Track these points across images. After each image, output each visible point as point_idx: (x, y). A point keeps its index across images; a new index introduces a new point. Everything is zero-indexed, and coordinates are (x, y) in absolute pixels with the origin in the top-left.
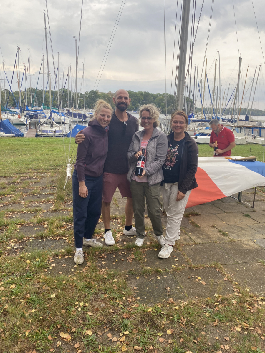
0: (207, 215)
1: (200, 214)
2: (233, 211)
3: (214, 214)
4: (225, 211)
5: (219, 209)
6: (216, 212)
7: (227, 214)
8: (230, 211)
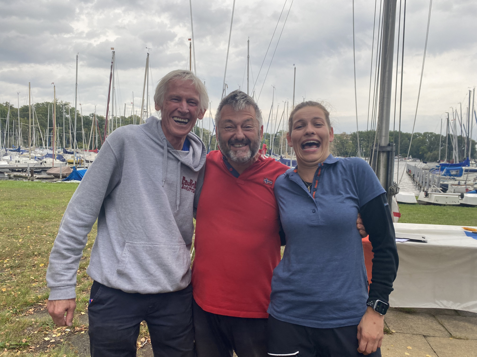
0: (408, 335)
1: (394, 331)
2: (470, 336)
3: (425, 336)
4: (454, 334)
5: (442, 328)
6: (431, 333)
7: (453, 341)
8: (463, 335)
